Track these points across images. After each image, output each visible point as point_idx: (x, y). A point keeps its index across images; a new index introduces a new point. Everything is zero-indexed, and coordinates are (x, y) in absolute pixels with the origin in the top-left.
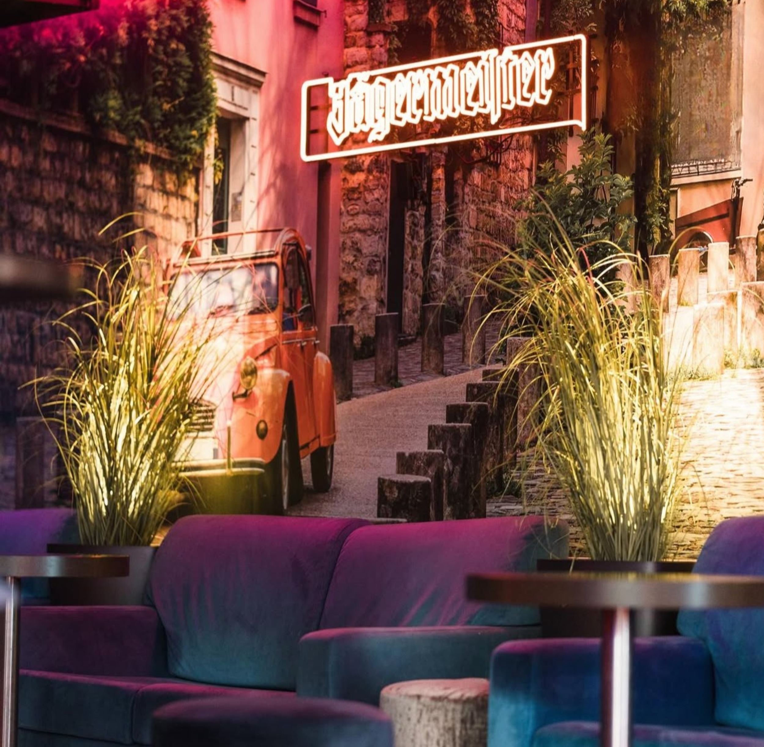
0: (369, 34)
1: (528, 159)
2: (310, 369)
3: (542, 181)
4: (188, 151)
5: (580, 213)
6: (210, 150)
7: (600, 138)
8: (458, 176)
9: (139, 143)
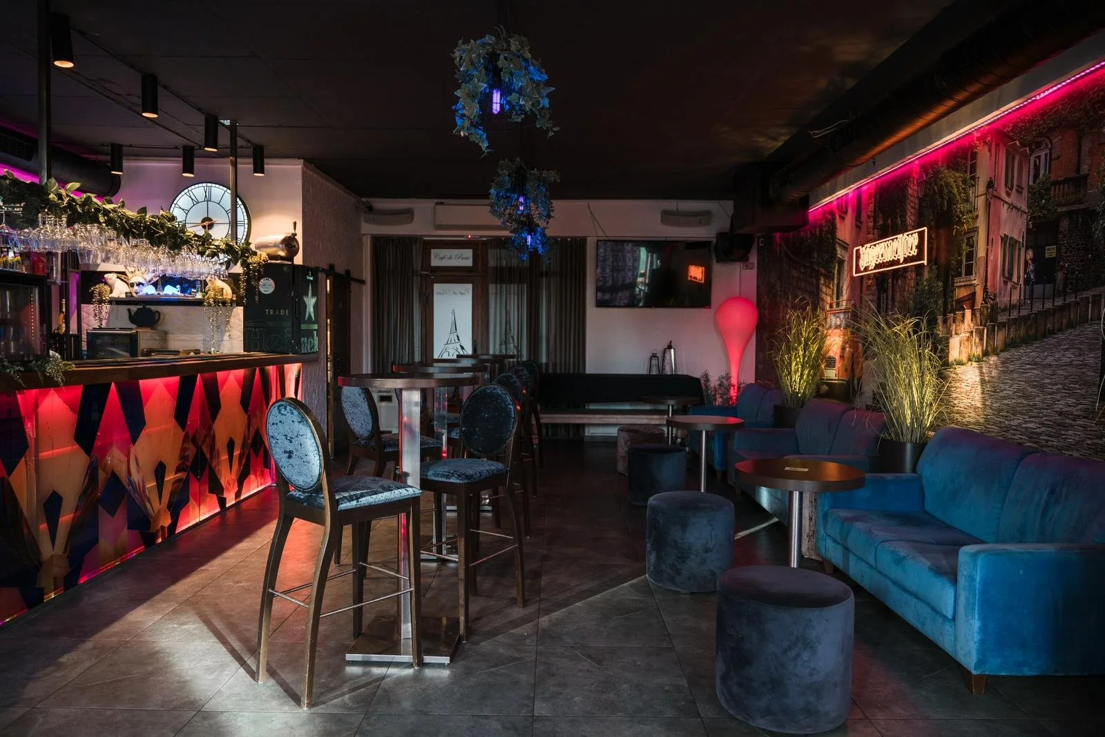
0: (874, 229)
1: (914, 275)
2: (857, 347)
3: (917, 284)
4: (831, 272)
5: (927, 296)
6: (836, 272)
7: (934, 267)
8: (895, 281)
9: (821, 269)
